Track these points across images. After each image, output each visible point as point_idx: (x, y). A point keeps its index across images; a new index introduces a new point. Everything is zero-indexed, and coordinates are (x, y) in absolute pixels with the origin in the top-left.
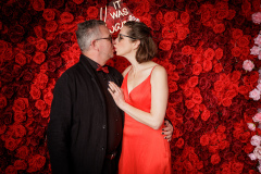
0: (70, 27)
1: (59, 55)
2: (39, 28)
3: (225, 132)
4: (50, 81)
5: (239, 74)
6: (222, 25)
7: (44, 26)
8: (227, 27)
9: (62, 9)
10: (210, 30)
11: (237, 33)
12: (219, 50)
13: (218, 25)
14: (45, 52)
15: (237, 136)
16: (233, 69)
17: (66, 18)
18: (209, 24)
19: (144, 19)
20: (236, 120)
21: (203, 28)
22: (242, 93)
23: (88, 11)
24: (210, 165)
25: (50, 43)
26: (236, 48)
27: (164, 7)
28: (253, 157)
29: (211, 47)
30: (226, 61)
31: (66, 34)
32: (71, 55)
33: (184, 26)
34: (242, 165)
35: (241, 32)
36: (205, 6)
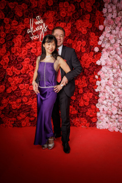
0: (17, 27)
1: (11, 40)
2: (2, 27)
3: (86, 79)
4: (7, 52)
5: (93, 53)
6: (86, 30)
7: (4, 26)
8: (88, 31)
9: (13, 19)
10: (80, 32)
11: (92, 35)
12: (84, 42)
13: (84, 30)
14: (5, 39)
15: (91, 81)
16: (90, 51)
17: (14, 22)
18: (80, 30)
19: (50, 25)
20: (90, 74)
21: (77, 31)
22: (94, 62)
23: (25, 20)
24: (79, 93)
25: (7, 35)
26: (92, 42)
27: (60, 20)
28: (96, 90)
29: (81, 40)
30: (87, 47)
31: (14, 30)
32: (17, 40)
33: (69, 30)
34: (92, 94)
35: (94, 34)
36: (78, 21)
